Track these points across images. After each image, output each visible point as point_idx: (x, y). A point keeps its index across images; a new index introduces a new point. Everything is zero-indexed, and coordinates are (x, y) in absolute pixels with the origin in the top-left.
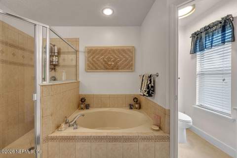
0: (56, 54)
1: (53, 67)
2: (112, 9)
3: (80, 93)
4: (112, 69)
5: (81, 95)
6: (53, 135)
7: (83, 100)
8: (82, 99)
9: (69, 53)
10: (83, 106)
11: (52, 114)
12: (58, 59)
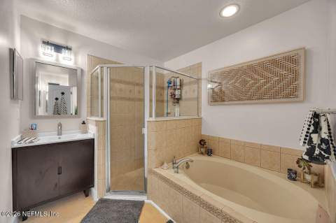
0: (178, 87)
1: (176, 101)
2: (238, 6)
4: (250, 99)
5: (203, 135)
6: (155, 170)
7: (202, 143)
8: (201, 141)
9: (190, 83)
10: (203, 150)
11: (156, 150)
12: (181, 92)
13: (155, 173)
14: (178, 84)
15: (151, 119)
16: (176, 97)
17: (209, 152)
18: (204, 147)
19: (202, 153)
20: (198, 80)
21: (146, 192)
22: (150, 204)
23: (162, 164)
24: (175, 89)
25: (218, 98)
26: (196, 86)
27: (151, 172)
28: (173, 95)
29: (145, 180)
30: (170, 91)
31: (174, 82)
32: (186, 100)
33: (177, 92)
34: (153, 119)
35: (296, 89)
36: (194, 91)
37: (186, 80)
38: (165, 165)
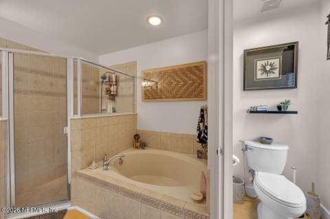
0: (114, 83)
1: (111, 97)
2: (161, 18)
3: (138, 128)
5: (139, 131)
6: (81, 171)
7: (137, 137)
8: (135, 136)
9: (126, 80)
10: (138, 144)
11: (82, 150)
12: (117, 88)
13: (81, 175)
14: (114, 79)
15: (76, 117)
16: (112, 93)
17: (143, 146)
18: (139, 141)
19: (137, 148)
20: (134, 78)
21: (70, 199)
22: (75, 210)
23: (90, 163)
24: (111, 85)
25: (150, 95)
26: (131, 83)
27: (75, 174)
28: (108, 91)
29: (69, 186)
30: (105, 87)
31: (109, 78)
32: (122, 96)
33: (114, 88)
34: (78, 116)
35: (201, 91)
36: (130, 88)
37: (122, 77)
38: (94, 164)
